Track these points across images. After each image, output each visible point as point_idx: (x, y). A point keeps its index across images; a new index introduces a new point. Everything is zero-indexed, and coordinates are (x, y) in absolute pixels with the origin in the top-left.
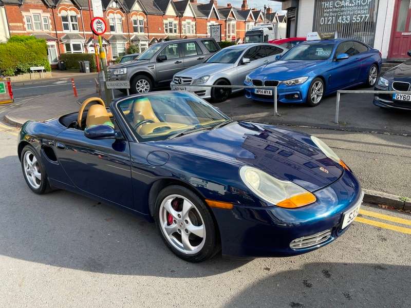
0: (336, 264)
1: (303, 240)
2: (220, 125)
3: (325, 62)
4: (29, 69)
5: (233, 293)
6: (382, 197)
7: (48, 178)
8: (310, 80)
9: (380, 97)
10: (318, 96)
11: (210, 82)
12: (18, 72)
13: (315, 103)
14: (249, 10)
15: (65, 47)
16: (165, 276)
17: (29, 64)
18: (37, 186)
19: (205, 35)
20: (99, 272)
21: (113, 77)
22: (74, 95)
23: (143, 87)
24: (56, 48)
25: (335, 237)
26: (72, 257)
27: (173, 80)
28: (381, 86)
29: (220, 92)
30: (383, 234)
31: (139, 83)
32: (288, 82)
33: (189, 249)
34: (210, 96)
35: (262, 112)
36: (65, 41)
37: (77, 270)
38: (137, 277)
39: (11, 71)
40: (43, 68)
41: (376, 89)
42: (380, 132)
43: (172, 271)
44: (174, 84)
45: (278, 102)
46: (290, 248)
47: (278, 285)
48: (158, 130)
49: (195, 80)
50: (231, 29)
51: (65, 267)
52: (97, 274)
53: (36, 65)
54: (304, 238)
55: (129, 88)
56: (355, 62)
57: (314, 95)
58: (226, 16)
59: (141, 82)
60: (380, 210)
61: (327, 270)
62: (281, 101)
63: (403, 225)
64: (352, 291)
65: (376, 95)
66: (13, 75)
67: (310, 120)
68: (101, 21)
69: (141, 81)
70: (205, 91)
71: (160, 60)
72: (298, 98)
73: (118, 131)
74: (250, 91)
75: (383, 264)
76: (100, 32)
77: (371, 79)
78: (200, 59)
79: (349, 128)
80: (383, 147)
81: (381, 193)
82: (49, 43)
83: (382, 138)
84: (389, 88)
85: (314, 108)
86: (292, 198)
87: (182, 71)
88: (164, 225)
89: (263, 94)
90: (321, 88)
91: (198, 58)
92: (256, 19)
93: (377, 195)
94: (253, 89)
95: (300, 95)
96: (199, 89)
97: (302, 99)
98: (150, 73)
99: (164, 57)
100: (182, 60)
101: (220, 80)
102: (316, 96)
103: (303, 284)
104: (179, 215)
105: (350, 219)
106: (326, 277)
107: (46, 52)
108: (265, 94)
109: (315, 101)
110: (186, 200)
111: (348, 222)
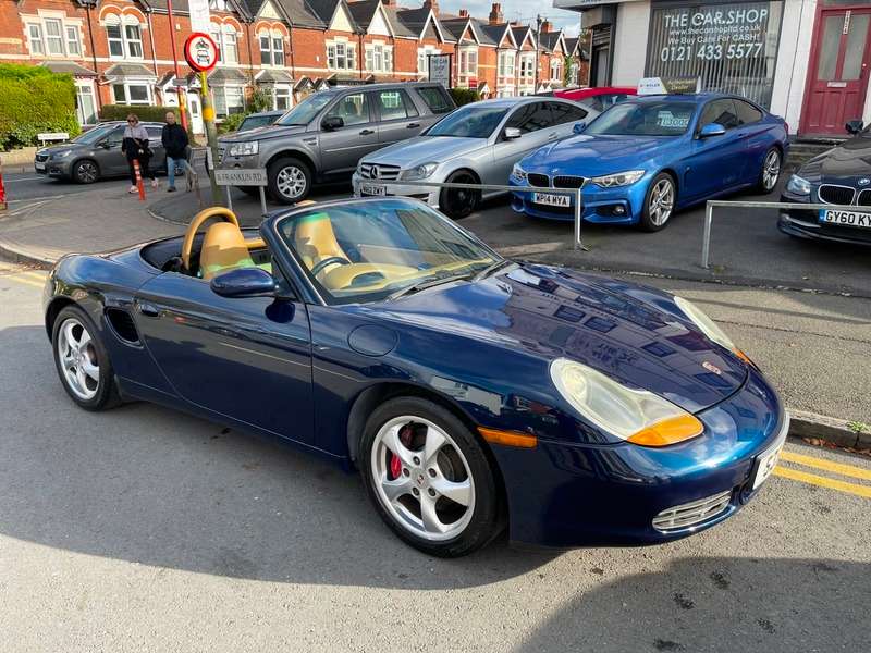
0: (736, 559)
1: (678, 512)
2: (487, 271)
3: (679, 141)
4: (36, 138)
5: (534, 620)
6: (812, 421)
7: (116, 377)
8: (649, 176)
9: (791, 217)
10: (663, 210)
11: (438, 175)
12: (13, 143)
13: (657, 224)
14: (505, 26)
15: (112, 91)
16: (388, 585)
17: (36, 127)
18: (89, 394)
19: (414, 74)
20: (246, 578)
21: (228, 160)
22: (139, 196)
23: (292, 184)
24: (93, 93)
25: (736, 505)
26: (183, 546)
27: (359, 168)
28: (793, 193)
29: (458, 197)
30: (821, 499)
31: (283, 174)
32: (603, 179)
33: (435, 530)
34: (439, 206)
35: (548, 241)
36: (114, 79)
37: (199, 575)
40: (65, 136)
41: (784, 199)
42: (795, 289)
43: (400, 577)
44: (360, 178)
45: (583, 222)
46: (653, 529)
47: (625, 605)
48: (360, 280)
49: (407, 172)
50: (467, 63)
52: (245, 582)
53: (50, 130)
54: (679, 508)
55: (265, 183)
56: (736, 141)
57: (655, 209)
58: (458, 36)
59: (289, 172)
60: (809, 449)
61: (721, 573)
62: (586, 218)
63: (859, 481)
64: (774, 616)
65: (783, 211)
66: (0, 151)
67: (649, 261)
68: (206, 41)
69: (287, 171)
70: (427, 195)
71: (328, 127)
72: (624, 215)
73: (281, 279)
74: (522, 198)
75: (829, 561)
76: (204, 64)
77: (767, 177)
78: (412, 126)
79: (731, 278)
80: (804, 318)
81: (809, 414)
82: (80, 83)
83: (800, 300)
84: (811, 198)
85: (658, 234)
86: (656, 426)
87: (375, 153)
88: (380, 478)
89: (551, 203)
90: (669, 194)
91: (408, 123)
92: (519, 44)
93: (803, 419)
94: (529, 194)
95: (628, 208)
96: (419, 189)
97: (631, 215)
98: (309, 154)
99: (338, 121)
100: (374, 128)
101: (457, 174)
102: (658, 210)
103: (675, 603)
104: (416, 458)
105: (767, 469)
106: (720, 587)
107: (73, 101)
108: (554, 204)
109: (657, 220)
110: (432, 429)
111: (765, 475)
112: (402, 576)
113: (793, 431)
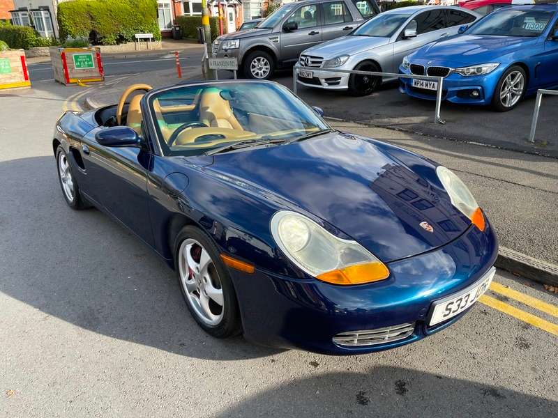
0: (424, 373)
1: (359, 335)
3: (534, 41)
4: (134, 37)
6: (553, 273)
7: (79, 191)
8: (502, 69)
11: (349, 65)
12: (121, 40)
13: (507, 106)
15: (182, 6)
16: (170, 349)
17: (135, 30)
18: (72, 198)
21: (221, 52)
22: (178, 76)
23: (260, 69)
24: (171, 7)
25: (419, 335)
27: (300, 58)
29: (363, 81)
30: (527, 337)
31: (255, 62)
32: (465, 70)
33: (208, 317)
34: (347, 87)
35: (418, 115)
37: (66, 323)
38: (134, 344)
39: (112, 38)
40: (150, 36)
44: (299, 66)
45: (445, 102)
46: (333, 345)
47: (318, 392)
48: (201, 139)
49: (328, 62)
51: (54, 316)
53: (143, 32)
54: (361, 332)
55: (237, 69)
57: (506, 93)
59: (259, 60)
60: (543, 294)
61: (403, 382)
62: (449, 99)
66: (114, 44)
67: (488, 134)
69: (257, 60)
70: (340, 78)
71: (288, 28)
72: (478, 98)
74: (406, 83)
75: (502, 388)
78: (347, 29)
79: (548, 152)
85: (507, 113)
87: (312, 48)
88: (184, 279)
89: (424, 87)
90: (520, 82)
91: (344, 27)
93: (546, 270)
94: (409, 80)
95: (482, 93)
96: (333, 75)
97: (484, 98)
98: (273, 49)
99: (294, 25)
100: (320, 31)
101: (364, 63)
102: (509, 95)
103: (355, 397)
104: (197, 268)
105: (448, 312)
106: (397, 393)
107: (156, 13)
108: (426, 88)
109: (507, 103)
110: (203, 250)
111: (445, 316)
112: (182, 345)
113: (536, 278)
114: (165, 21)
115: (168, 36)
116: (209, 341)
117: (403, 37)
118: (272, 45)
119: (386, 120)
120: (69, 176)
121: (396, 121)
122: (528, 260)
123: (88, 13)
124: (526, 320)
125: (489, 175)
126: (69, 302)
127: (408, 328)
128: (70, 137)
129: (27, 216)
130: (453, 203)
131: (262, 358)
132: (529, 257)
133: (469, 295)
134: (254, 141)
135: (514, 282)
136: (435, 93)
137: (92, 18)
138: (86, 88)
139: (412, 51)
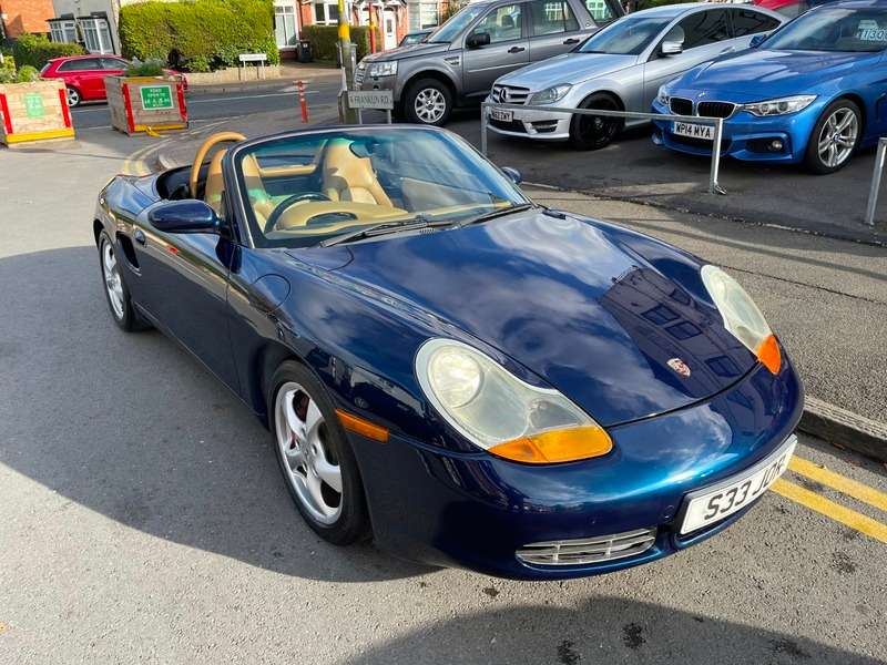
1: (563, 547)
3: (874, 60)
4: (238, 58)
7: (132, 301)
8: (821, 104)
11: (570, 99)
12: (217, 64)
13: (829, 165)
15: (313, 10)
16: (256, 562)
17: (238, 48)
18: (122, 314)
21: (367, 81)
22: (301, 119)
23: (430, 107)
24: (295, 13)
25: (664, 548)
27: (492, 92)
29: (594, 126)
30: (852, 553)
31: (421, 97)
32: (758, 106)
33: (320, 509)
34: (567, 135)
35: (683, 180)
38: (200, 552)
39: (203, 62)
40: (262, 57)
43: (275, 554)
44: (491, 101)
47: (493, 641)
49: (537, 95)
51: (79, 502)
53: (251, 51)
54: (563, 543)
55: (392, 107)
57: (828, 144)
59: (428, 94)
62: (736, 155)
66: (207, 71)
67: (801, 211)
69: (426, 93)
70: (556, 122)
71: (476, 43)
72: (782, 151)
74: (663, 127)
75: (806, 640)
78: (570, 42)
85: (827, 178)
87: (514, 73)
88: (284, 446)
89: (693, 135)
90: (852, 127)
91: (566, 39)
94: (668, 123)
95: (788, 144)
96: (545, 116)
97: (791, 152)
98: (451, 76)
100: (525, 45)
101: (595, 97)
102: (833, 147)
104: (303, 430)
105: (713, 510)
106: (628, 645)
107: (271, 22)
108: (696, 136)
109: (830, 159)
110: (311, 401)
111: (707, 517)
112: (278, 554)
113: (872, 452)
114: (285, 34)
115: (290, 57)
116: (321, 549)
117: (659, 54)
118: (449, 69)
119: (629, 189)
120: (118, 278)
121: (645, 189)
122: (858, 423)
123: (166, 21)
124: (852, 524)
125: (796, 279)
126: (104, 481)
127: (646, 537)
128: (118, 216)
129: (51, 340)
130: (727, 327)
131: (406, 580)
132: (859, 417)
133: (749, 483)
134: (401, 224)
135: (834, 458)
136: (709, 144)
137: (173, 30)
138: (161, 139)
139: (673, 76)
